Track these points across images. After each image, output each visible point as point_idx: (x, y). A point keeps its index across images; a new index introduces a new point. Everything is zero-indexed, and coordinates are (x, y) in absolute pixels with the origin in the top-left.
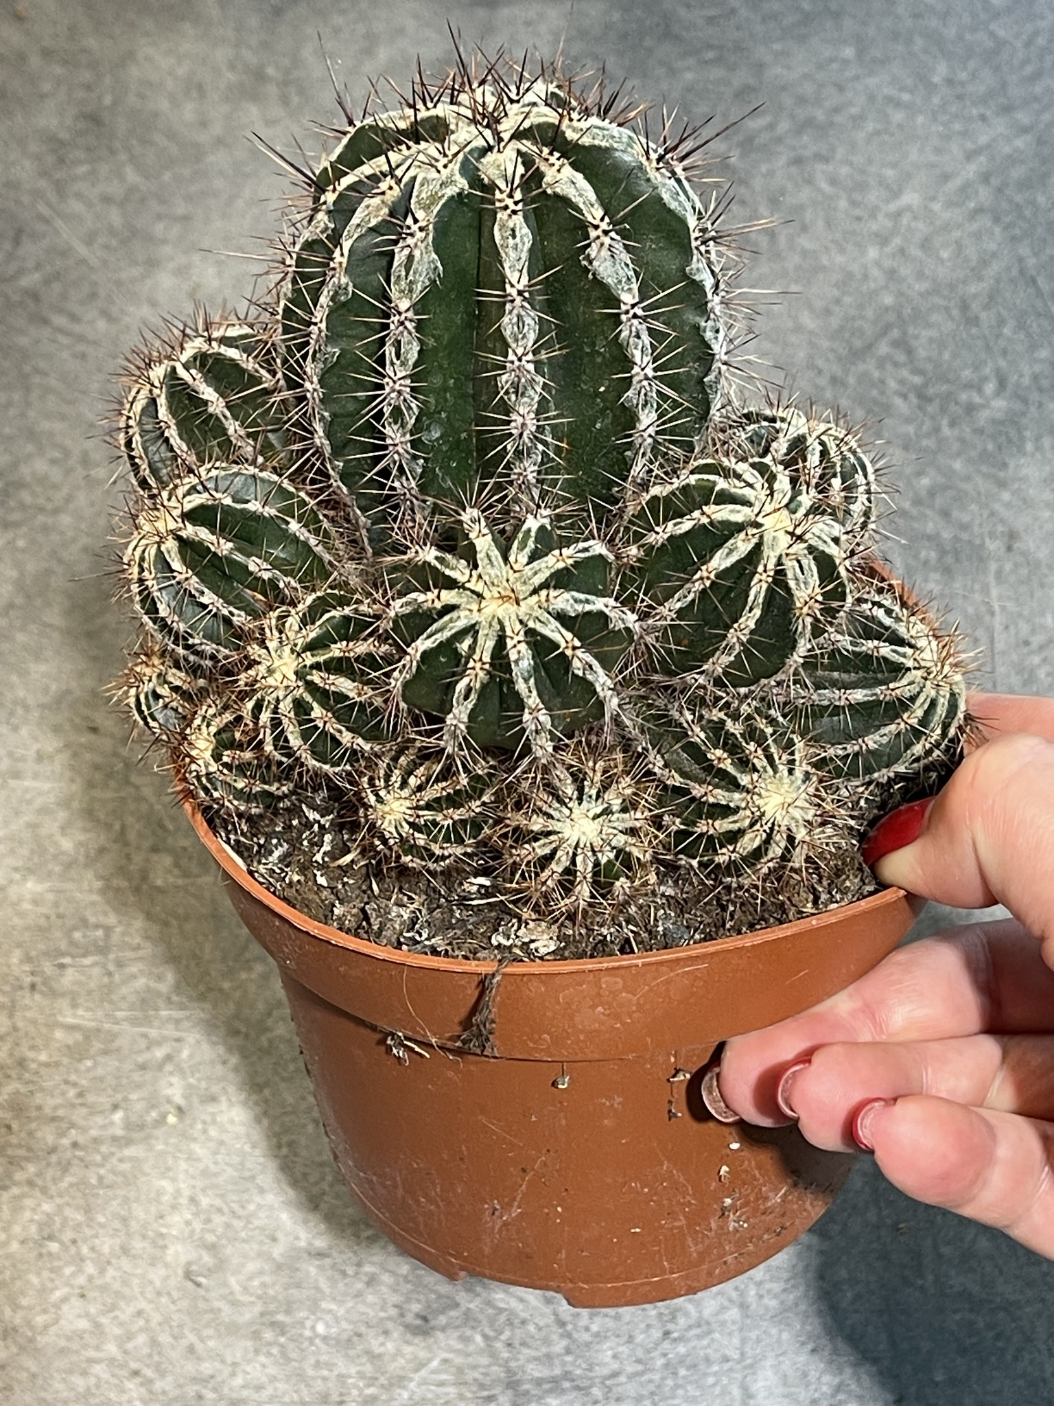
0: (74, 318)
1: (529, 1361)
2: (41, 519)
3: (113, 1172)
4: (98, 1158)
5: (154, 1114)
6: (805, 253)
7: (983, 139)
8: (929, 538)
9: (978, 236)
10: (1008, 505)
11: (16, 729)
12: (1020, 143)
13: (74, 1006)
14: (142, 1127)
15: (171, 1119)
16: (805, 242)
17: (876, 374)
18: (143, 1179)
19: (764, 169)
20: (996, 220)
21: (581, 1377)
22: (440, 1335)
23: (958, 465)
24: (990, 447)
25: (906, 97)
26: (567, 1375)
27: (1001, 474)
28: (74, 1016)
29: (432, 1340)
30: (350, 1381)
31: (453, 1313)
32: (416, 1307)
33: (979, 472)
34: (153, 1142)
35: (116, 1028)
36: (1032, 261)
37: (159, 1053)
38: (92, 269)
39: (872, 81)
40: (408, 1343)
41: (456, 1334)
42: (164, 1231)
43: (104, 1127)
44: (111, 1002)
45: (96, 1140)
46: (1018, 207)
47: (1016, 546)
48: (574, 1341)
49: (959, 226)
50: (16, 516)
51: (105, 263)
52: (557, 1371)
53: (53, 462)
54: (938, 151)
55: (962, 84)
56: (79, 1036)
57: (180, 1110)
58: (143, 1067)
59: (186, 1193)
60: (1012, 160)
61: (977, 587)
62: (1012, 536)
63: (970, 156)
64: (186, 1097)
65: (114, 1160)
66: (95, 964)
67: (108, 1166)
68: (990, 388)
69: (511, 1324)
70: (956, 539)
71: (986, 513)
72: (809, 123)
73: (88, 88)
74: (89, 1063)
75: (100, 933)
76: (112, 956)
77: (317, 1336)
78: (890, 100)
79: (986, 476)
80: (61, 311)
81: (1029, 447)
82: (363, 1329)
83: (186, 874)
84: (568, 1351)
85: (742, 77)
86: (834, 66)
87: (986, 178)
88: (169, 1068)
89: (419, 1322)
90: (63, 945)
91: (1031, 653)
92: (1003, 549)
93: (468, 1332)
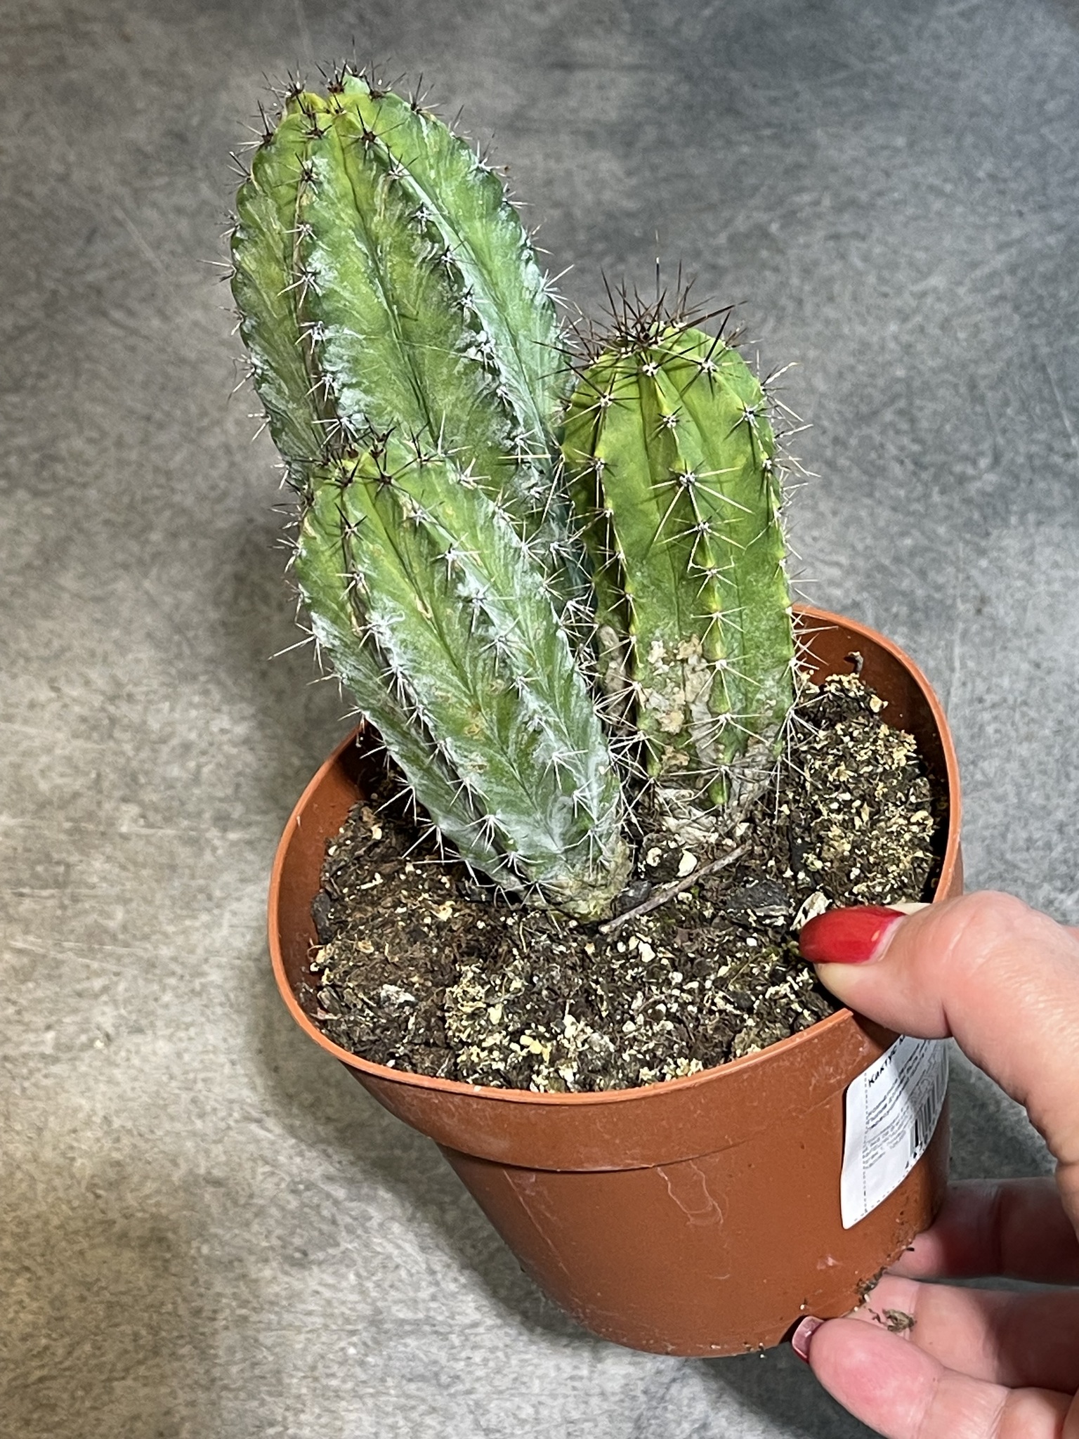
0: (131, 313)
1: (395, 1302)
2: (70, 491)
3: (36, 1085)
4: (25, 1071)
5: (84, 1038)
6: (827, 322)
7: (1017, 233)
8: (904, 594)
9: (996, 322)
10: (984, 572)
11: (14, 677)
12: (1051, 240)
13: (26, 932)
14: (69, 1048)
15: (99, 1044)
16: (830, 312)
17: (878, 439)
18: (64, 1095)
19: (801, 240)
20: (1017, 308)
21: (442, 1323)
22: (315, 1269)
23: (942, 530)
24: (976, 516)
25: (948, 188)
26: (429, 1320)
27: (983, 543)
28: (25, 941)
29: (307, 1273)
30: (224, 1301)
31: (331, 1251)
32: (297, 1241)
33: (961, 538)
34: (77, 1063)
35: (60, 956)
36: (1044, 350)
37: (97, 984)
38: (155, 271)
39: (918, 171)
40: (286, 1273)
41: (331, 1270)
42: (75, 1144)
43: (36, 1044)
44: (61, 932)
45: (25, 1056)
46: (1040, 298)
47: (987, 610)
48: (442, 1290)
49: (981, 311)
50: (48, 486)
51: (167, 267)
52: (421, 1315)
53: (90, 441)
54: (971, 240)
55: (1005, 181)
56: (25, 960)
57: (108, 1038)
58: (80, 995)
59: (101, 1113)
60: (1043, 256)
61: (943, 643)
62: (984, 600)
63: (1001, 247)
64: (117, 1027)
65: (38, 1076)
66: (52, 896)
67: (33, 1080)
68: (984, 463)
69: (384, 1267)
70: (929, 597)
71: (961, 576)
72: (853, 202)
73: (180, 108)
74: (31, 985)
75: (61, 869)
76: (69, 891)
77: (201, 1256)
78: (931, 188)
79: (967, 543)
80: (120, 306)
81: (1014, 520)
82: (244, 1254)
83: (150, 825)
84: (434, 1298)
85: (793, 155)
86: (886, 153)
87: (1013, 269)
88: (104, 998)
89: (298, 1255)
90: (25, 876)
91: (984, 709)
92: (972, 612)
93: (343, 1270)
